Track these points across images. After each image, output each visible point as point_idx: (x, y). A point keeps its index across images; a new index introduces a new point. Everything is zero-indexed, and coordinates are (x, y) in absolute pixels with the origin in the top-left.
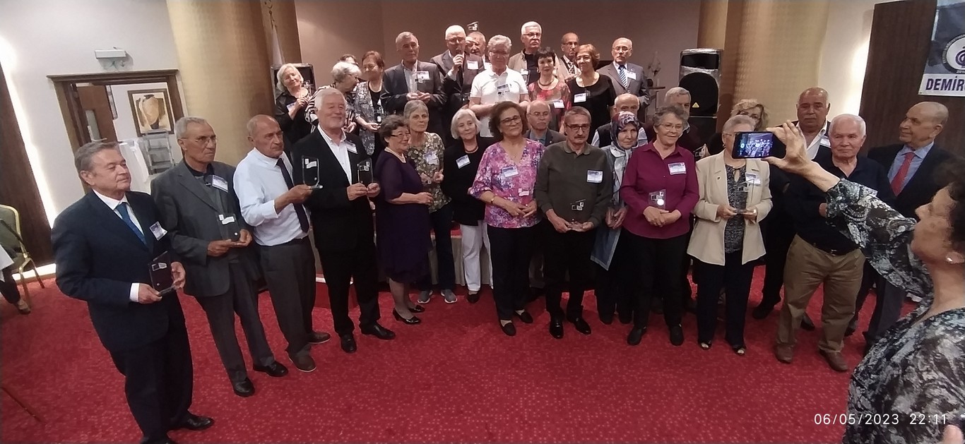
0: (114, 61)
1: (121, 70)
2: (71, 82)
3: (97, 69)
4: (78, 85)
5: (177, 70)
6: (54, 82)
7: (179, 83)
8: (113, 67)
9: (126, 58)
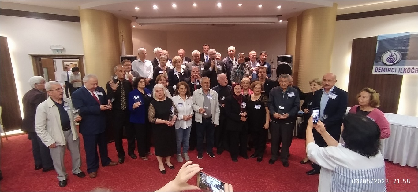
0: (58, 50)
1: (60, 54)
2: (38, 57)
3: (51, 53)
4: (41, 58)
5: (83, 55)
6: (32, 57)
7: (84, 60)
8: (57, 52)
9: (63, 50)
